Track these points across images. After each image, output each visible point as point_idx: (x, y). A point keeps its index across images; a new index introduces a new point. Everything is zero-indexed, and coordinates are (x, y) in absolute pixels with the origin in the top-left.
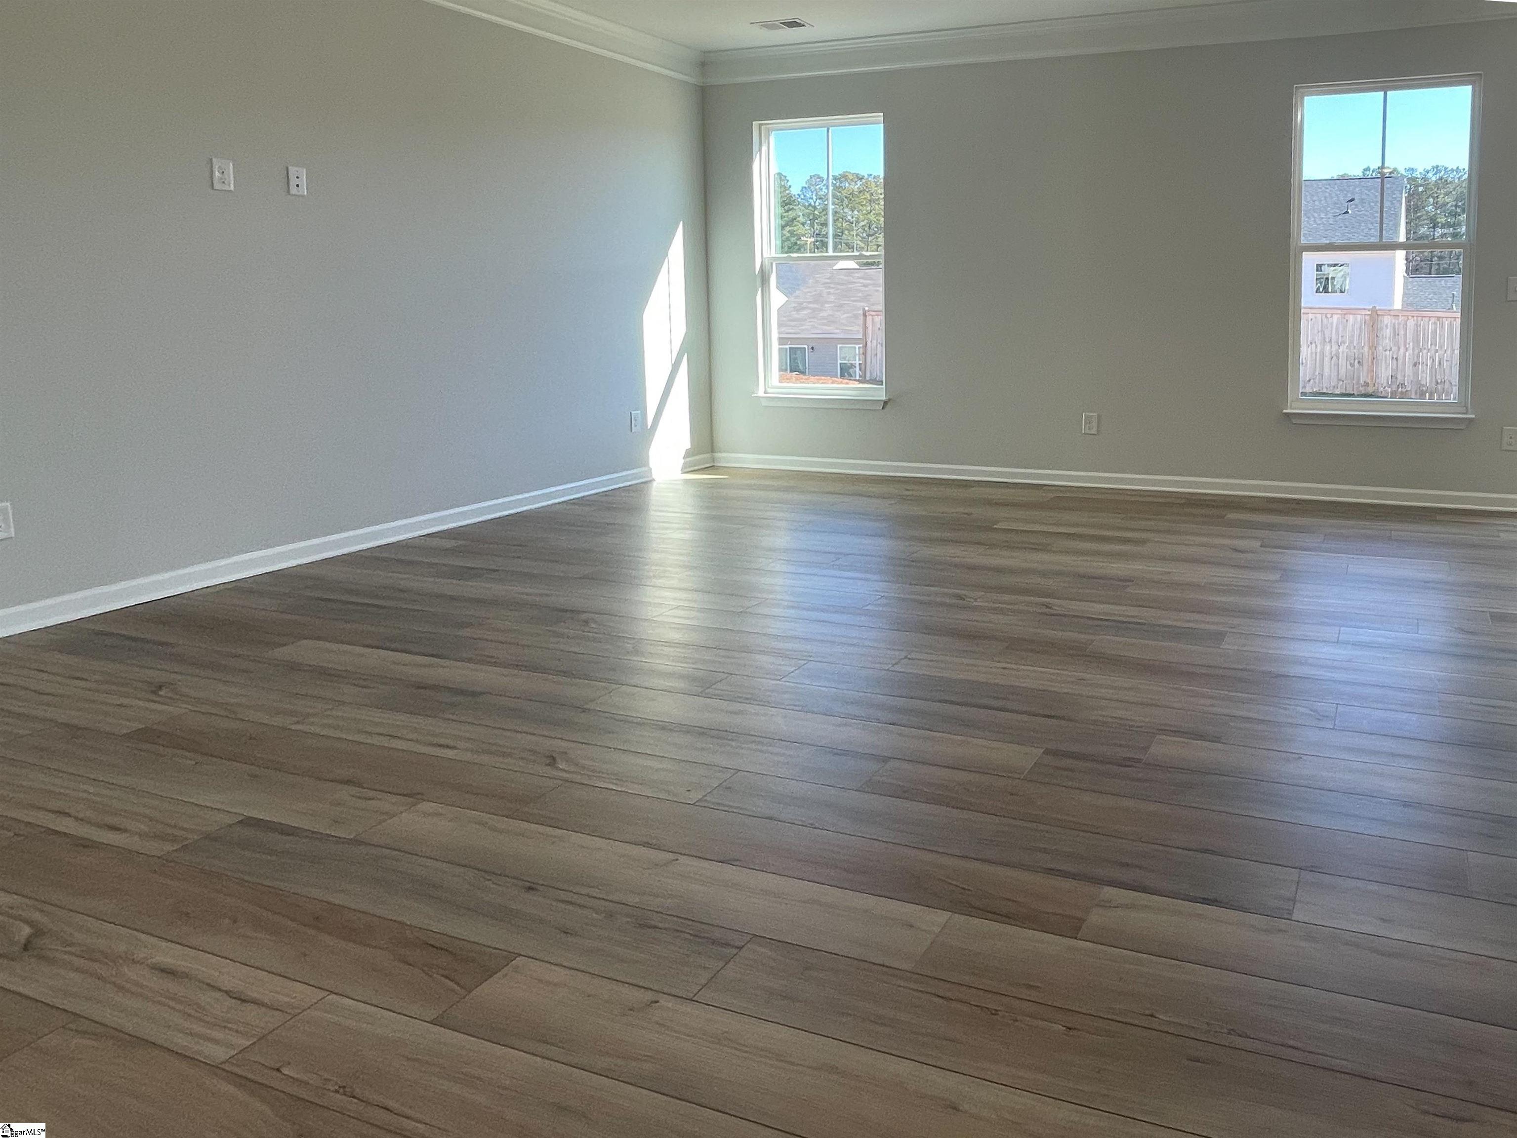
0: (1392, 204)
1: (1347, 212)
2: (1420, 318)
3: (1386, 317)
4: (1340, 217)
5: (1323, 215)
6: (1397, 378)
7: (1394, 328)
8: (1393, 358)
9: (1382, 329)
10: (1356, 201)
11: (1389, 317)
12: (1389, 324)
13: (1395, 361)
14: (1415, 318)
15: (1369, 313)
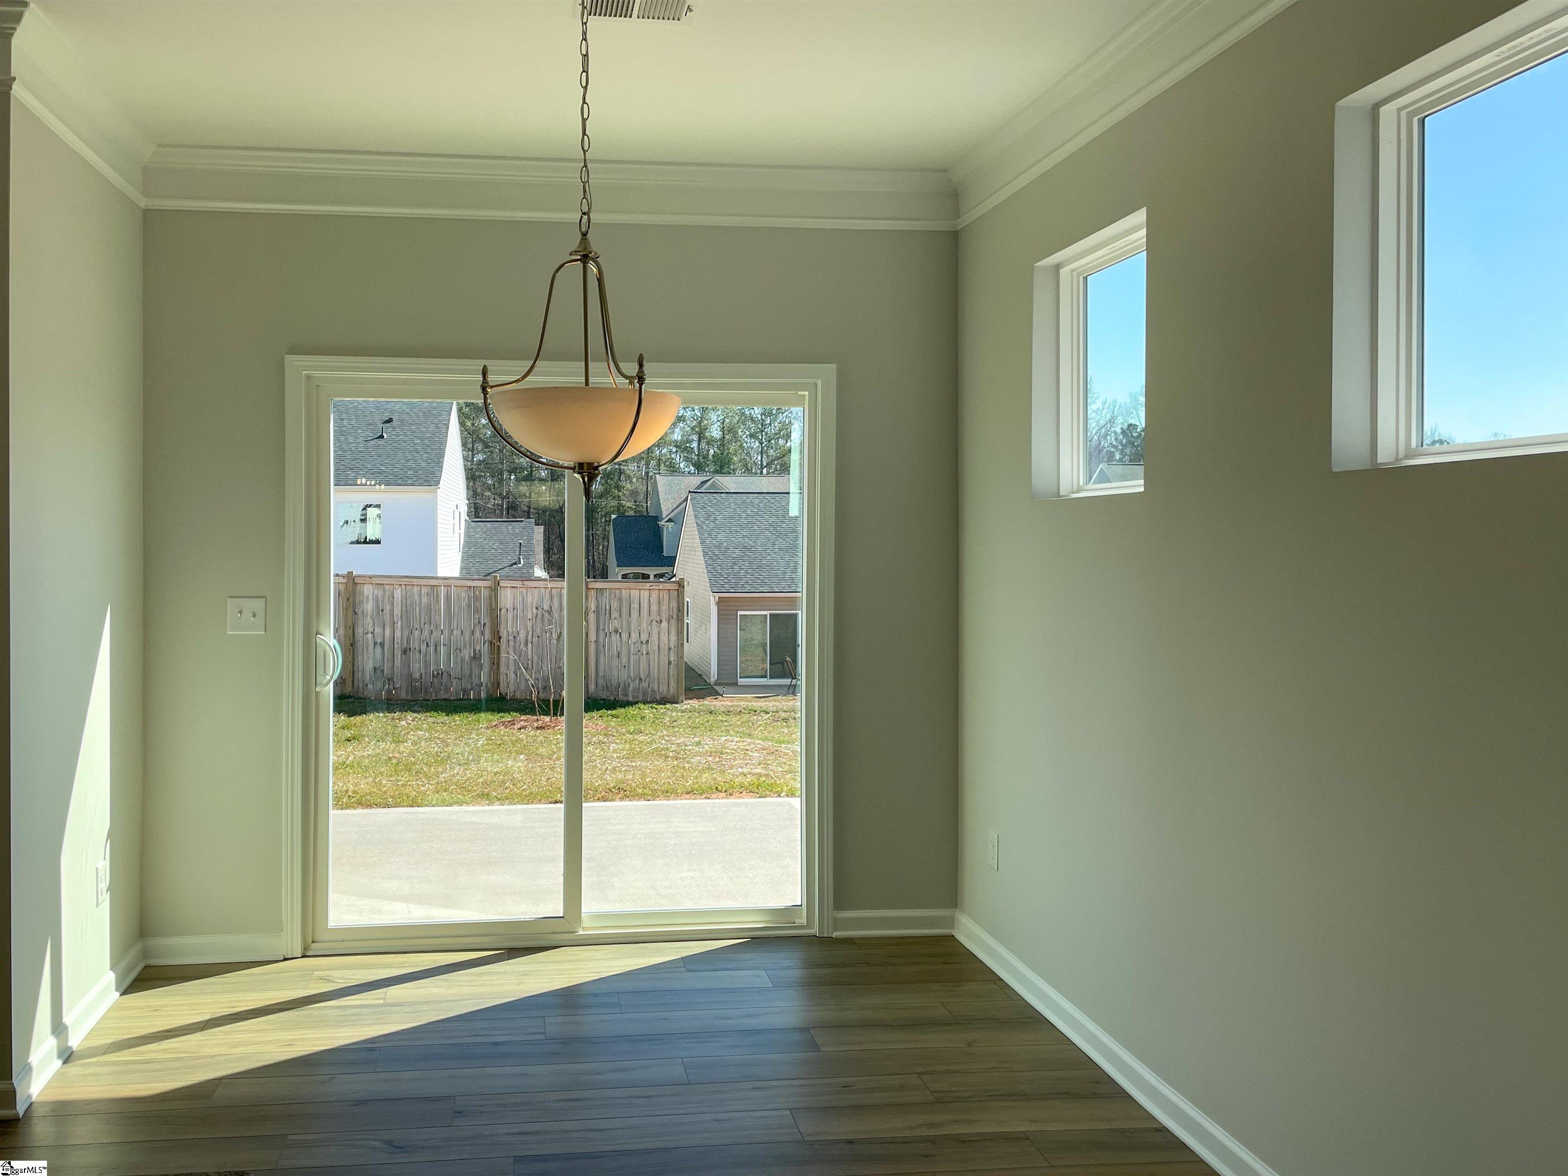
0: (437, 428)
1: (382, 437)
2: (408, 587)
3: (366, 586)
4: (372, 443)
5: (351, 440)
6: (383, 671)
7: (377, 601)
8: (375, 643)
9: (361, 602)
10: (395, 423)
11: (370, 586)
12: (370, 597)
13: (378, 649)
14: (403, 587)
15: (344, 581)
